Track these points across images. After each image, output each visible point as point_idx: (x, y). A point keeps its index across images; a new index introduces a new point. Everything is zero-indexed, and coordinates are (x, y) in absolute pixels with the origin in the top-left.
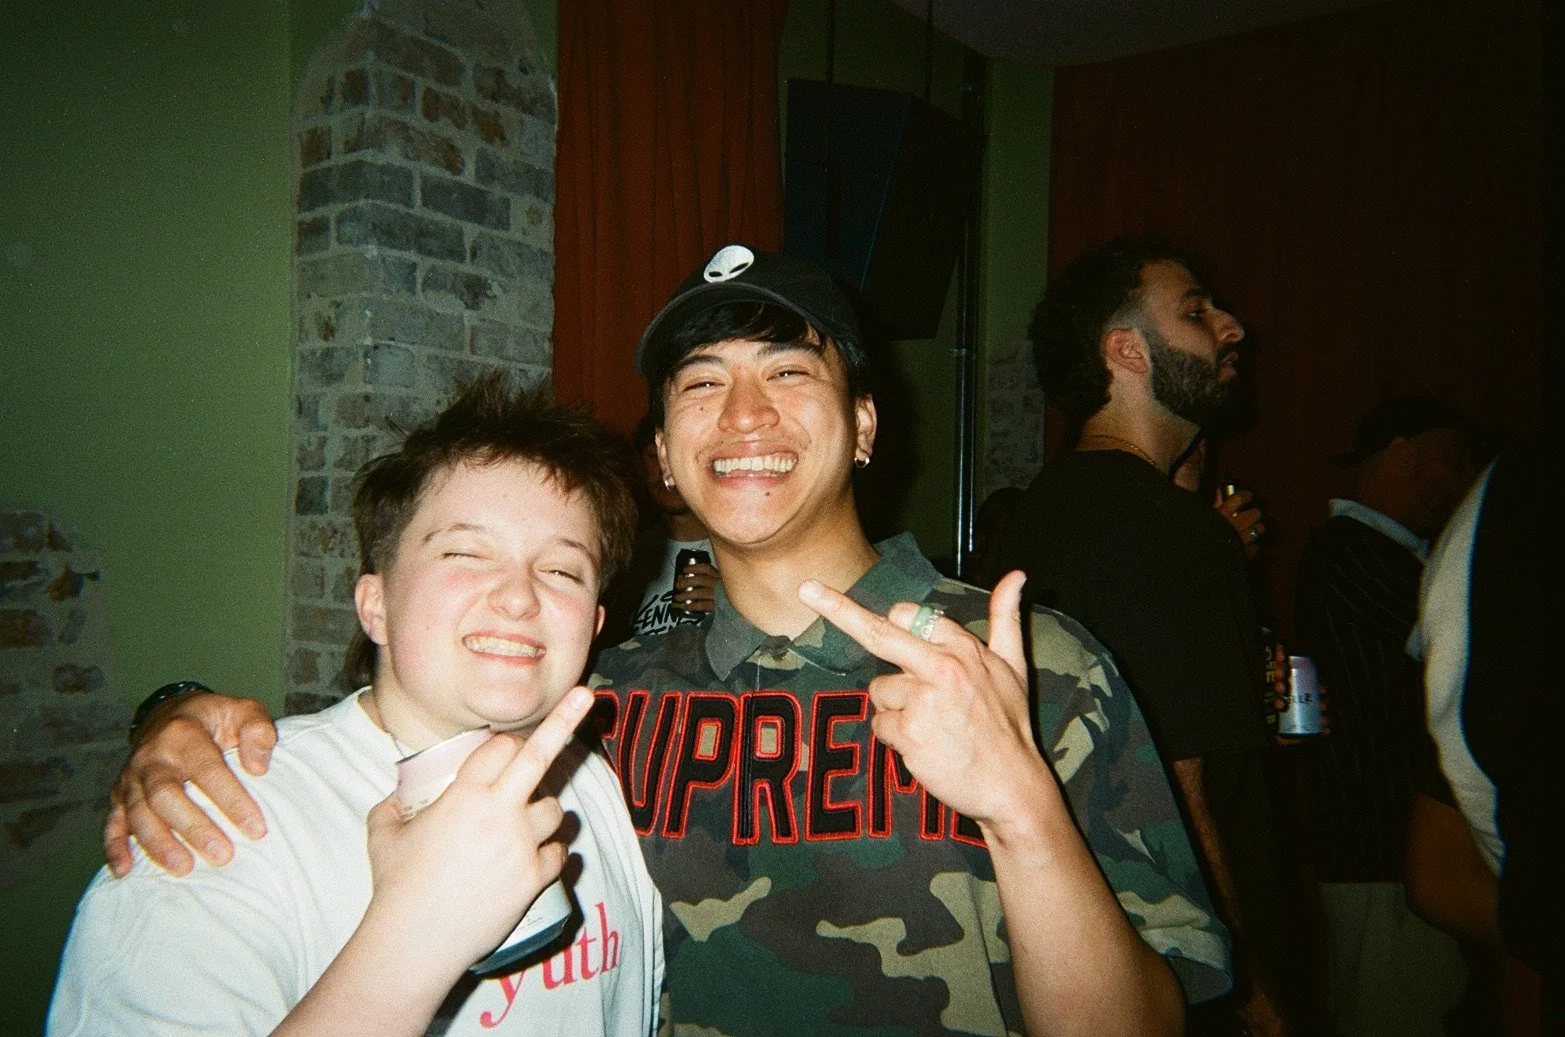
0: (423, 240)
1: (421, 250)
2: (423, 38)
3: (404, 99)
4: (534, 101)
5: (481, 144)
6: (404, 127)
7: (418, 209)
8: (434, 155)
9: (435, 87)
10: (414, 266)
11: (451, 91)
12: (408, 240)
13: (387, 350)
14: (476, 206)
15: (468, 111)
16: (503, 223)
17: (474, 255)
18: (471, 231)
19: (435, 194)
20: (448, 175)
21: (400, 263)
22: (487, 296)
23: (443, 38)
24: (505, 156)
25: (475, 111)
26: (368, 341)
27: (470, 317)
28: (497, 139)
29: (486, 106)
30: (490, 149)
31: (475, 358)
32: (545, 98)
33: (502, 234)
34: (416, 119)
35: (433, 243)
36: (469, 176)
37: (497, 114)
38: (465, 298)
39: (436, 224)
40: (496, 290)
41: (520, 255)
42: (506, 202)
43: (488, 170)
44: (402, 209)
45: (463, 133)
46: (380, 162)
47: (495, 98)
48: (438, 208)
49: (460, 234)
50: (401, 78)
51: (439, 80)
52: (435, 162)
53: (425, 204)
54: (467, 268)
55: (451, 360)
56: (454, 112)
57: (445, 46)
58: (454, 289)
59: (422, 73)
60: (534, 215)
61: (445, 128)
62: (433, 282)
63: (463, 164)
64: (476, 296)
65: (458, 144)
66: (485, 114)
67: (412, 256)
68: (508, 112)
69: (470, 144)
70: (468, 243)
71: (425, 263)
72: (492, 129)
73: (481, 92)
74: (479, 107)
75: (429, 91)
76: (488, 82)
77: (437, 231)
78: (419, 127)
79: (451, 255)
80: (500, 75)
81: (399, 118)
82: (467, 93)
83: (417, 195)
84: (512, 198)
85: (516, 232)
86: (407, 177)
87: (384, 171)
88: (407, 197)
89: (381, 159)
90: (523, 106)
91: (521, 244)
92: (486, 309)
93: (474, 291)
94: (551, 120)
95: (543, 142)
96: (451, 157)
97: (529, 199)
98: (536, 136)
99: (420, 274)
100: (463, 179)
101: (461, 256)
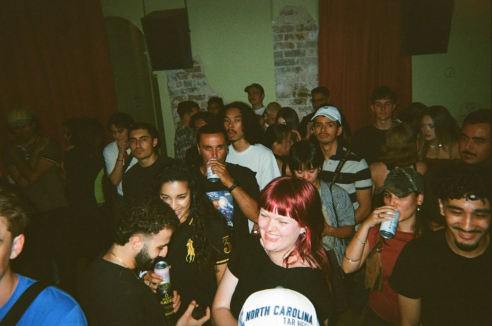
0: (285, 63)
1: (285, 65)
2: (284, 25)
3: (280, 38)
4: (311, 28)
5: (298, 41)
6: (280, 43)
7: (285, 58)
8: (287, 46)
9: (287, 33)
11: (291, 33)
12: (282, 64)
14: (297, 53)
15: (295, 35)
16: (304, 55)
17: (297, 63)
18: (296, 59)
19: (287, 54)
20: (290, 50)
21: (281, 68)
22: (301, 70)
23: (289, 24)
24: (303, 41)
26: (276, 84)
27: (297, 75)
28: (302, 39)
29: (299, 33)
30: (300, 41)
31: (298, 83)
32: (315, 26)
33: (304, 57)
34: (283, 41)
35: (288, 63)
36: (295, 48)
37: (302, 34)
38: (296, 72)
39: (288, 59)
40: (303, 68)
41: (308, 60)
42: (305, 51)
43: (300, 45)
44: (281, 59)
45: (294, 40)
47: (301, 30)
48: (288, 56)
49: (294, 60)
50: (280, 35)
51: (288, 32)
52: (287, 48)
53: (286, 56)
54: (296, 66)
55: (293, 84)
56: (292, 37)
58: (293, 71)
59: (284, 32)
60: (312, 52)
61: (290, 40)
62: (288, 70)
63: (294, 46)
64: (298, 71)
65: (293, 42)
66: (299, 35)
67: (283, 67)
68: (304, 32)
69: (295, 42)
70: (296, 61)
71: (286, 67)
72: (301, 37)
73: (298, 30)
74: (298, 34)
75: (286, 35)
76: (300, 28)
77: (289, 61)
78: (284, 42)
79: (292, 64)
80: (302, 25)
81: (279, 42)
82: (295, 32)
83: (284, 55)
84: (306, 49)
85: (307, 56)
86: (282, 52)
87: (277, 53)
88: (282, 56)
89: (276, 51)
90: (308, 29)
91: (308, 58)
92: (301, 72)
93: (298, 70)
94: (316, 30)
95: (314, 35)
96: (291, 46)
97: (310, 48)
98: (312, 35)
99: (285, 69)
100: (294, 49)
101: (294, 64)
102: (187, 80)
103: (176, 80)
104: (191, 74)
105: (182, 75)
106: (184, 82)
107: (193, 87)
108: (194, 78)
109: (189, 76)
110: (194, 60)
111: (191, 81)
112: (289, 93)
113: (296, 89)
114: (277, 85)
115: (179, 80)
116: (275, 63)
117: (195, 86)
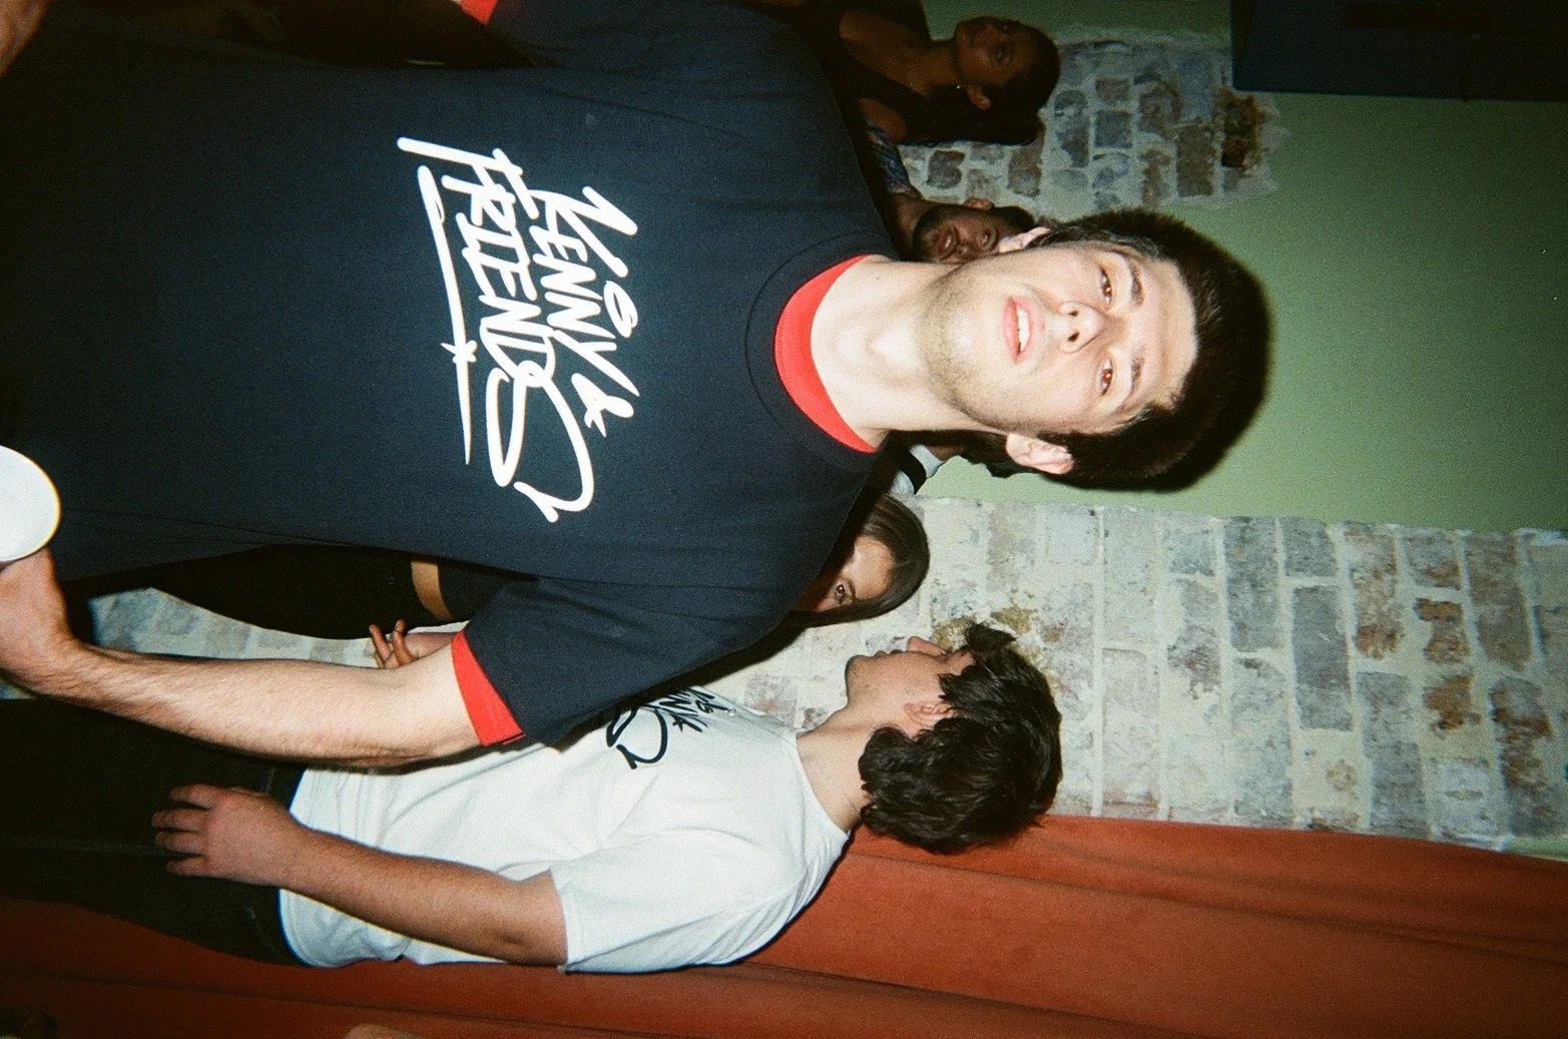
0: (1247, 586)
1: (1233, 585)
2: (1529, 604)
3: (1429, 572)
4: (1531, 790)
5: (1416, 686)
6: (1392, 568)
7: (1286, 586)
8: (1371, 610)
9: (1469, 614)
10: (1210, 573)
11: (1474, 645)
12: (1241, 564)
13: (1092, 526)
14: (1323, 673)
15: (1458, 669)
17: (1249, 664)
18: (1282, 660)
19: (1316, 608)
20: (1349, 630)
21: (1209, 553)
22: (1193, 684)
23: (1544, 636)
24: (1417, 725)
25: (1462, 680)
27: (1157, 654)
28: (1435, 716)
29: (1480, 702)
30: (1415, 699)
31: (1097, 652)
33: (1294, 713)
34: (1408, 588)
35: (1247, 600)
36: (1357, 663)
37: (1476, 719)
38: (1183, 647)
39: (1275, 605)
40: (1207, 699)
41: (1270, 743)
42: (1345, 725)
43: (1383, 694)
44: (1281, 557)
45: (1421, 656)
46: (1329, 532)
47: (1499, 715)
49: (1272, 643)
50: (1455, 570)
51: (1481, 625)
52: (1362, 613)
53: (1298, 592)
54: (1227, 654)
55: (1091, 619)
56: (1442, 647)
57: (1535, 641)
58: (1191, 628)
61: (1416, 633)
62: (1194, 598)
63: (1377, 656)
64: (1190, 664)
65: (1402, 647)
66: (1464, 694)
67: (1222, 570)
68: (1488, 737)
69: (1409, 665)
70: (1261, 654)
72: (1448, 706)
73: (1497, 693)
74: (1474, 689)
75: (1458, 607)
76: (1518, 706)
77: (1268, 612)
78: (1400, 587)
79: (1241, 627)
80: (1541, 728)
81: (1402, 566)
82: (1484, 672)
83: (1309, 582)
84: (1357, 732)
85: (1303, 738)
86: (1327, 569)
87: (1322, 536)
88: (1293, 567)
89: (1336, 533)
90: (1514, 771)
91: (1288, 743)
92: (1176, 681)
93: (1198, 663)
94: (1516, 830)
95: (1471, 807)
96: (1378, 635)
97: (1365, 769)
98: (1477, 795)
99: (1199, 578)
100: (1352, 650)
101: (1240, 643)
102: (1134, 129)
103: (1138, 81)
104: (1170, 151)
105: (1167, 110)
106: (1125, 116)
107: (1093, 151)
108: (1143, 157)
109: (1155, 137)
110: (1247, 172)
111: (1129, 146)
112: (1022, 585)
113: (1053, 634)
114: (1093, 513)
115: (1137, 90)
116: (1247, 520)
117: (1096, 158)
